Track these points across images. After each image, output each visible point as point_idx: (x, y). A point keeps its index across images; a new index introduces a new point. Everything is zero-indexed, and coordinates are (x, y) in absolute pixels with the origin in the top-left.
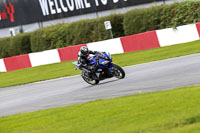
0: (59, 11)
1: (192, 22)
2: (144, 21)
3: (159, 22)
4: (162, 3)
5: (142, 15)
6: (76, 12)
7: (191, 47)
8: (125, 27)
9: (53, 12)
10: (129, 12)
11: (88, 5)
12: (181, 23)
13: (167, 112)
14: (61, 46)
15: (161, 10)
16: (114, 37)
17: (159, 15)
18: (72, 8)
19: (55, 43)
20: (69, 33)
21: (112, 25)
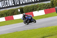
0: (5, 6)
1: (43, 9)
2: (29, 9)
3: (33, 9)
4: (34, 4)
5: (29, 7)
6: (10, 7)
7: (42, 16)
8: (24, 11)
9: (3, 7)
10: (25, 7)
11: (13, 5)
12: (40, 10)
13: (36, 35)
14: (6, 16)
15: (34, 6)
16: (21, 14)
17: (34, 7)
18: (9, 6)
19: (4, 15)
20: (8, 13)
21: (20, 10)
